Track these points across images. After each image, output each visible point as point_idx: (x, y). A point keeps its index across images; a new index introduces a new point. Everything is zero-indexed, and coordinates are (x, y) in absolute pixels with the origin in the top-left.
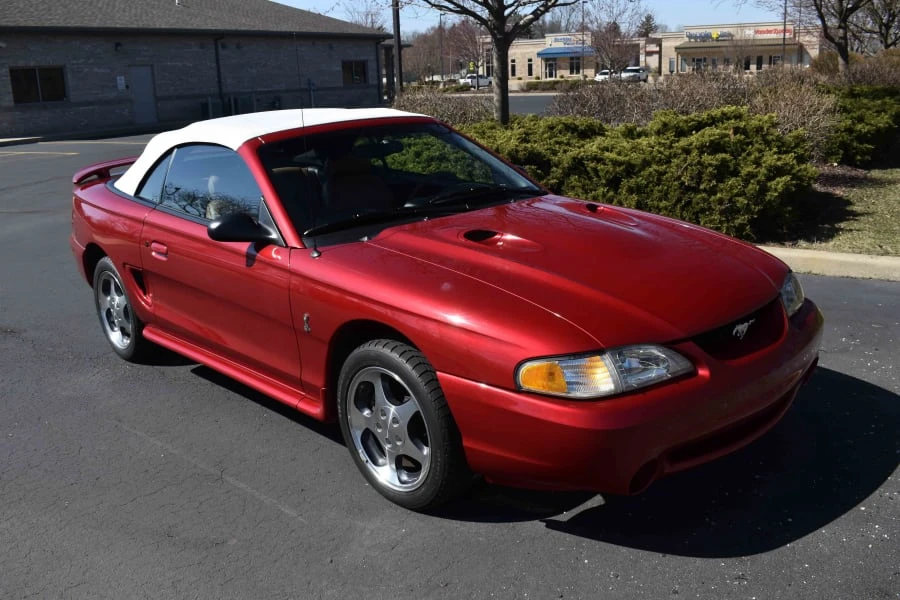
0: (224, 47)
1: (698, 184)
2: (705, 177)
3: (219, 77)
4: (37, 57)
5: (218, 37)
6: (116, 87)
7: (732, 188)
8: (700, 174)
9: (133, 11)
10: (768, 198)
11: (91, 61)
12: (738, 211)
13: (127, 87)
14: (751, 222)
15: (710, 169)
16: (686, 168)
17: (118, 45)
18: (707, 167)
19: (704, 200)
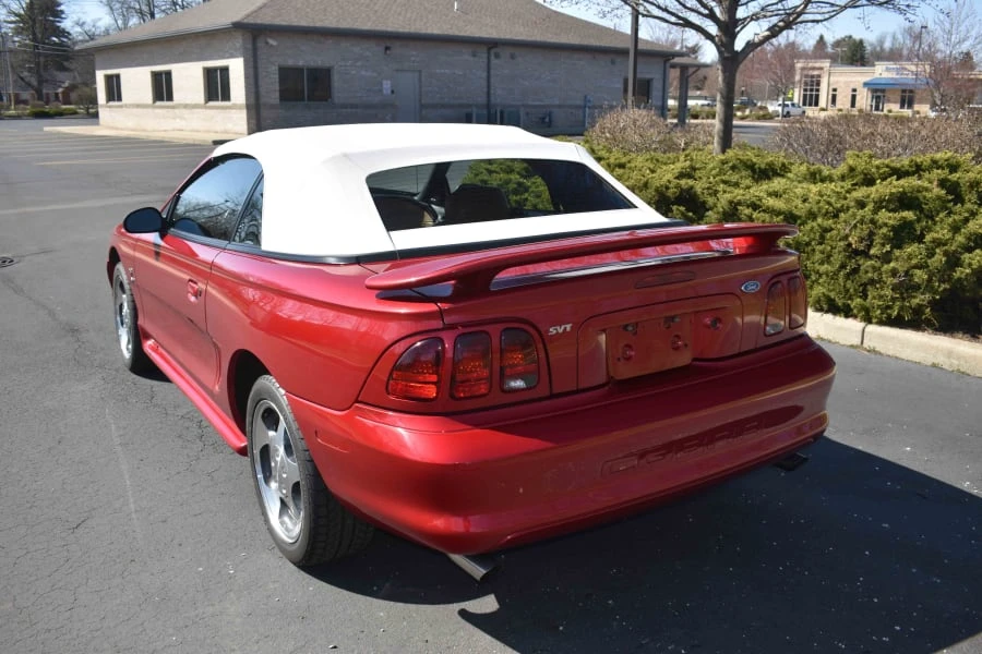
0: (497, 56)
1: (869, 247)
2: (877, 240)
3: (489, 87)
4: (307, 56)
5: (492, 45)
6: (381, 91)
7: (910, 257)
8: (871, 234)
9: (408, 15)
10: (957, 275)
11: (359, 64)
12: (917, 287)
13: (393, 92)
14: (933, 304)
15: (884, 230)
16: (855, 226)
17: (387, 48)
18: (881, 227)
19: (875, 269)
